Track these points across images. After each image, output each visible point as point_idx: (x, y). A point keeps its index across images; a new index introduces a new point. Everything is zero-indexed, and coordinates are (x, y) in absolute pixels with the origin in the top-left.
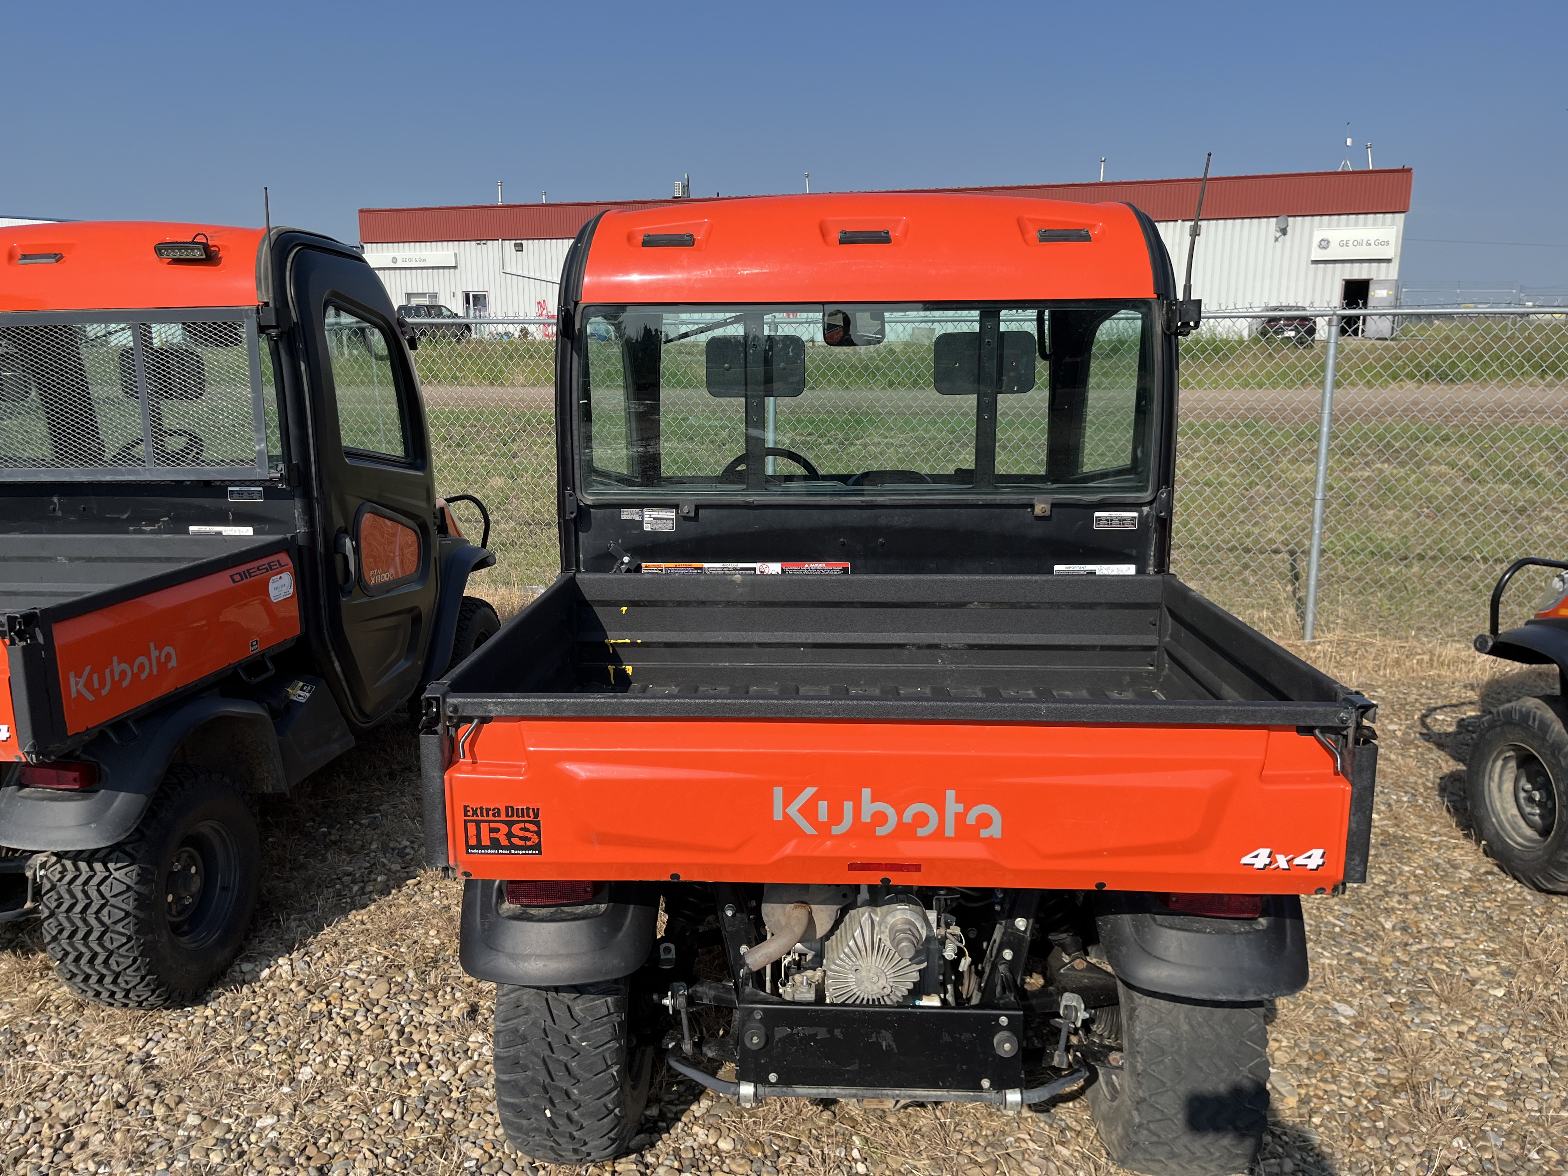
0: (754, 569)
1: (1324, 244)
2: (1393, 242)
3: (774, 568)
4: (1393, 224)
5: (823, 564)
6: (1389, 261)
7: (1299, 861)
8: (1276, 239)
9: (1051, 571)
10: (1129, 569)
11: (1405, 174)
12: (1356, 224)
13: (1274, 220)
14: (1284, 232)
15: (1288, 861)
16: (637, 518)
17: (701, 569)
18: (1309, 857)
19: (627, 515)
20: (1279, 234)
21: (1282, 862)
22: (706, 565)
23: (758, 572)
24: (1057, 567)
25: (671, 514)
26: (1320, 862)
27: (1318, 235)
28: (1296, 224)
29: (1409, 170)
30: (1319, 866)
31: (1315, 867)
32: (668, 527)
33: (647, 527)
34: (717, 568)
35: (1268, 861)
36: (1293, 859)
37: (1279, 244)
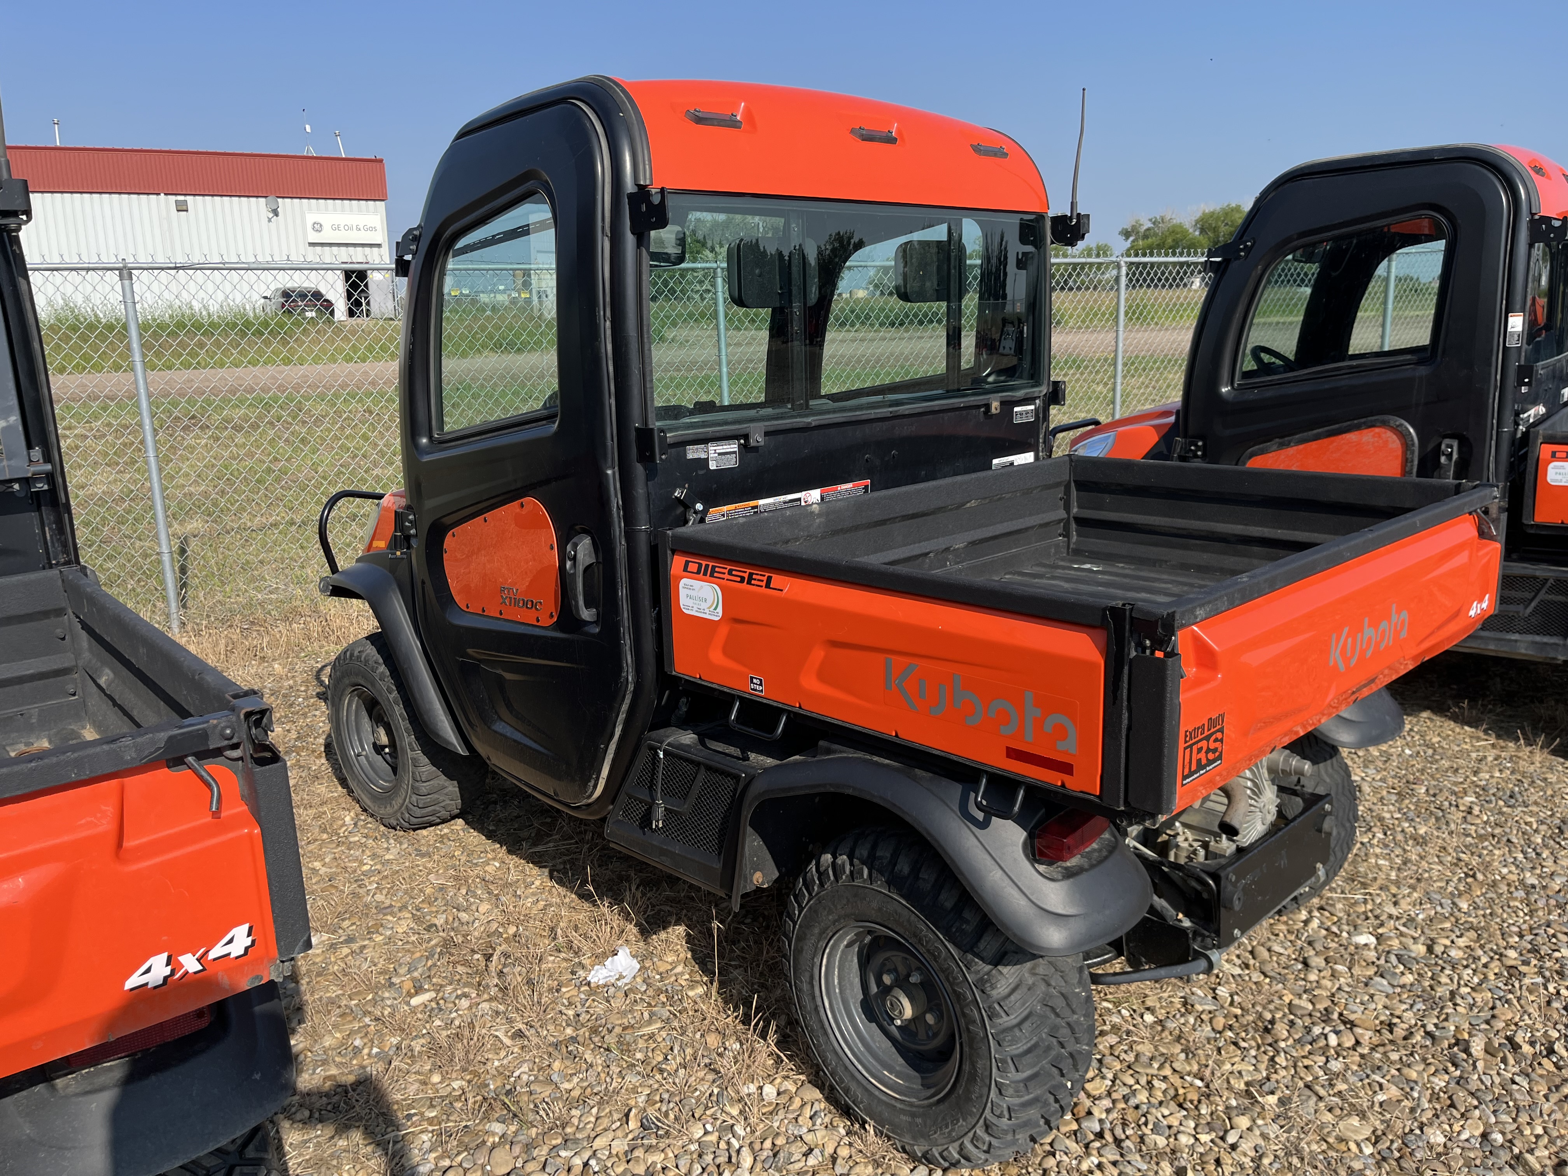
0: (799, 499)
1: (318, 227)
2: (379, 227)
3: (813, 496)
4: (376, 212)
5: (849, 486)
6: (379, 246)
7: (216, 952)
8: (270, 220)
9: (989, 466)
10: (1028, 458)
11: (378, 164)
12: (343, 210)
13: (263, 200)
14: (276, 213)
15: (198, 960)
16: (703, 456)
17: (756, 507)
18: (231, 941)
19: (693, 453)
20: (271, 215)
21: (190, 963)
22: (761, 502)
23: (803, 504)
24: (995, 461)
25: (733, 447)
26: (248, 941)
27: (311, 218)
28: (285, 205)
29: (381, 161)
30: (247, 949)
31: (242, 952)
32: (731, 462)
33: (713, 466)
34: (770, 504)
35: (167, 971)
36: (207, 952)
37: (273, 225)
